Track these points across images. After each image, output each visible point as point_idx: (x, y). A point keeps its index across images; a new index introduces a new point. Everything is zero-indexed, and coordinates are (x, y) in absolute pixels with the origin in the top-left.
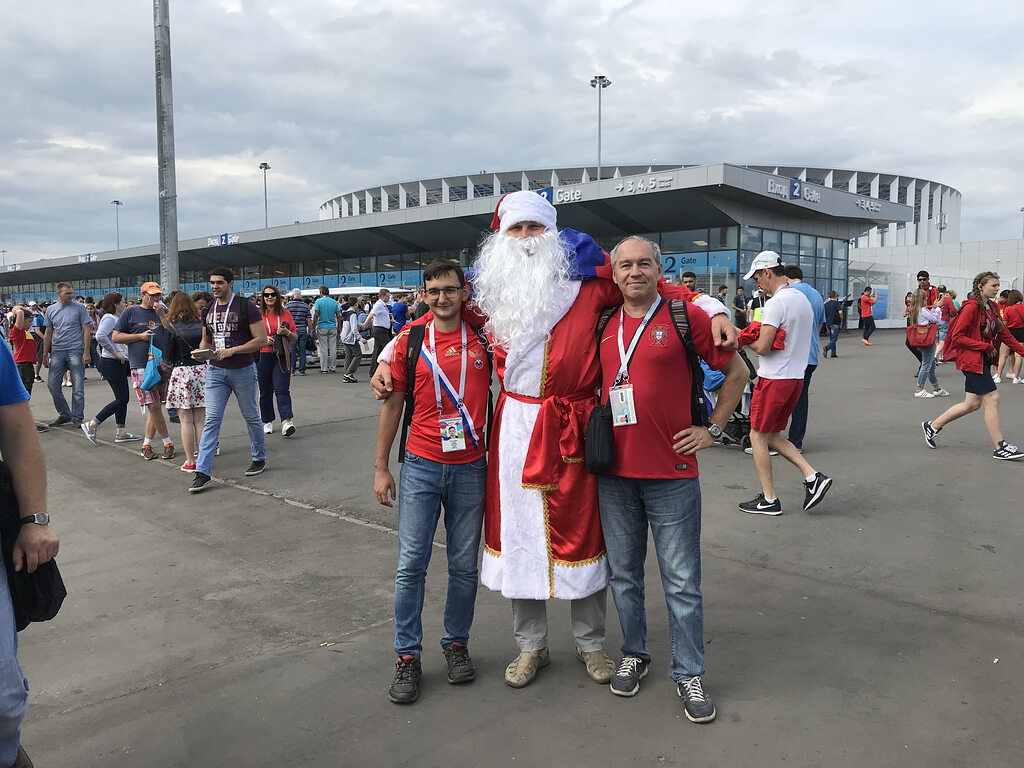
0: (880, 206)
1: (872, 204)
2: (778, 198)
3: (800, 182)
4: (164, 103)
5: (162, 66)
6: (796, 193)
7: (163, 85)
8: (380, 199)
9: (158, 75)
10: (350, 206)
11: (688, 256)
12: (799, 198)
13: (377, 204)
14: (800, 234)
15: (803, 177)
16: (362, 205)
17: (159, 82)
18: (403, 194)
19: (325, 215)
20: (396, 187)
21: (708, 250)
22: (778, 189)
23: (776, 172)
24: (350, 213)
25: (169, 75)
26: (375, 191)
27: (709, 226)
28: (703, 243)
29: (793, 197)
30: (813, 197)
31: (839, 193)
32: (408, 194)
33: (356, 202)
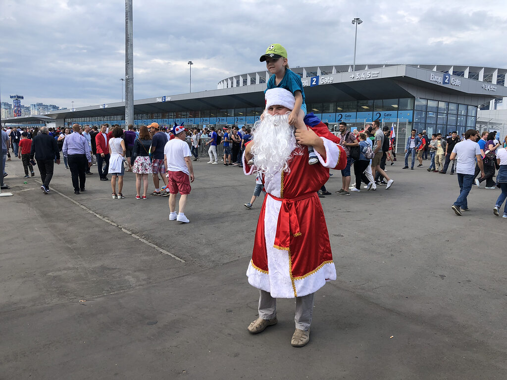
0: (496, 88)
1: (492, 87)
2: (436, 83)
3: (449, 75)
4: (129, 33)
5: (128, 15)
6: (446, 81)
7: (129, 24)
8: (247, 80)
9: (126, 19)
10: (232, 83)
11: (388, 112)
12: (448, 83)
13: (245, 82)
14: (449, 102)
15: (451, 72)
16: (238, 83)
17: (127, 23)
18: (258, 78)
19: (220, 87)
20: (255, 74)
21: (398, 109)
22: (436, 79)
23: (435, 69)
24: (232, 86)
25: (131, 19)
26: (245, 76)
27: (399, 97)
28: (396, 106)
29: (444, 83)
30: (456, 83)
31: (472, 81)
32: (260, 78)
33: (235, 81)
